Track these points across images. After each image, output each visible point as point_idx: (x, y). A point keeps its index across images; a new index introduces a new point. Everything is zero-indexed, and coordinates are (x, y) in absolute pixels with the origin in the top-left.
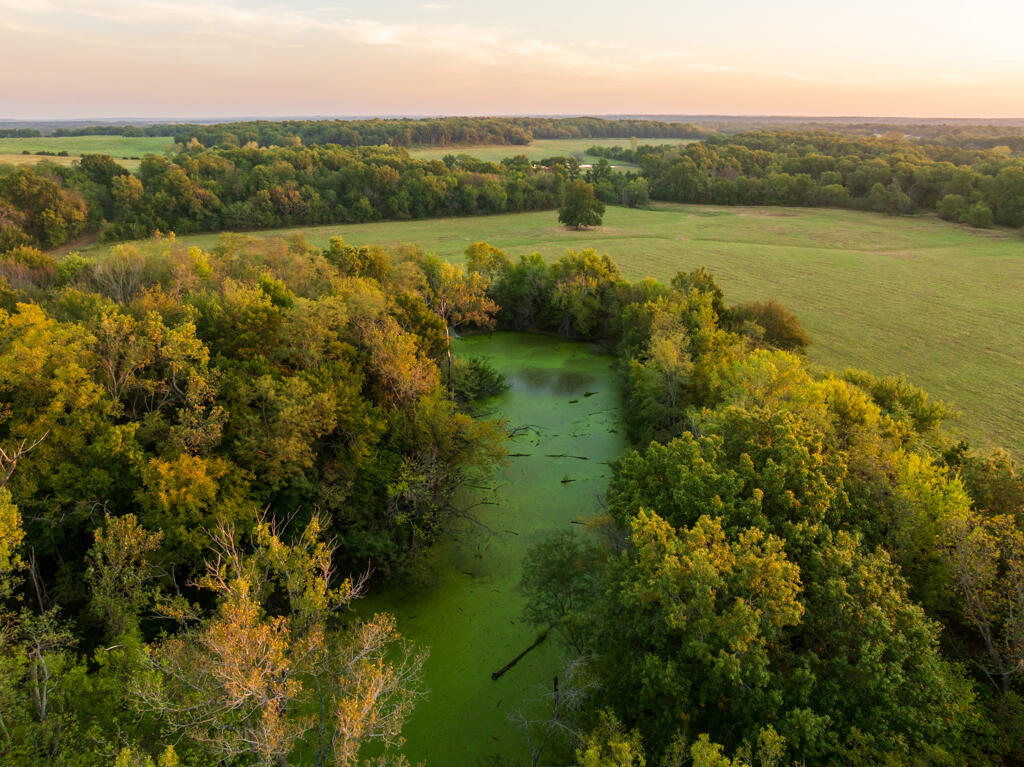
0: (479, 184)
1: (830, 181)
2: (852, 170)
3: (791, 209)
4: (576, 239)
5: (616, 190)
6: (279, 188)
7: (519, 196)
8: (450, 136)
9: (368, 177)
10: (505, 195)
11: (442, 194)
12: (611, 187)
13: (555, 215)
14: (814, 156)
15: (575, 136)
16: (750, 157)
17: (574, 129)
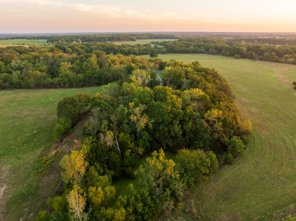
0: (133, 50)
1: (202, 48)
2: (207, 46)
3: (194, 54)
4: (153, 58)
6: (96, 51)
7: (141, 52)
9: (112, 48)
11: (126, 51)
12: (158, 50)
13: (149, 55)
14: (200, 43)
15: (147, 39)
16: (187, 44)
17: (146, 36)
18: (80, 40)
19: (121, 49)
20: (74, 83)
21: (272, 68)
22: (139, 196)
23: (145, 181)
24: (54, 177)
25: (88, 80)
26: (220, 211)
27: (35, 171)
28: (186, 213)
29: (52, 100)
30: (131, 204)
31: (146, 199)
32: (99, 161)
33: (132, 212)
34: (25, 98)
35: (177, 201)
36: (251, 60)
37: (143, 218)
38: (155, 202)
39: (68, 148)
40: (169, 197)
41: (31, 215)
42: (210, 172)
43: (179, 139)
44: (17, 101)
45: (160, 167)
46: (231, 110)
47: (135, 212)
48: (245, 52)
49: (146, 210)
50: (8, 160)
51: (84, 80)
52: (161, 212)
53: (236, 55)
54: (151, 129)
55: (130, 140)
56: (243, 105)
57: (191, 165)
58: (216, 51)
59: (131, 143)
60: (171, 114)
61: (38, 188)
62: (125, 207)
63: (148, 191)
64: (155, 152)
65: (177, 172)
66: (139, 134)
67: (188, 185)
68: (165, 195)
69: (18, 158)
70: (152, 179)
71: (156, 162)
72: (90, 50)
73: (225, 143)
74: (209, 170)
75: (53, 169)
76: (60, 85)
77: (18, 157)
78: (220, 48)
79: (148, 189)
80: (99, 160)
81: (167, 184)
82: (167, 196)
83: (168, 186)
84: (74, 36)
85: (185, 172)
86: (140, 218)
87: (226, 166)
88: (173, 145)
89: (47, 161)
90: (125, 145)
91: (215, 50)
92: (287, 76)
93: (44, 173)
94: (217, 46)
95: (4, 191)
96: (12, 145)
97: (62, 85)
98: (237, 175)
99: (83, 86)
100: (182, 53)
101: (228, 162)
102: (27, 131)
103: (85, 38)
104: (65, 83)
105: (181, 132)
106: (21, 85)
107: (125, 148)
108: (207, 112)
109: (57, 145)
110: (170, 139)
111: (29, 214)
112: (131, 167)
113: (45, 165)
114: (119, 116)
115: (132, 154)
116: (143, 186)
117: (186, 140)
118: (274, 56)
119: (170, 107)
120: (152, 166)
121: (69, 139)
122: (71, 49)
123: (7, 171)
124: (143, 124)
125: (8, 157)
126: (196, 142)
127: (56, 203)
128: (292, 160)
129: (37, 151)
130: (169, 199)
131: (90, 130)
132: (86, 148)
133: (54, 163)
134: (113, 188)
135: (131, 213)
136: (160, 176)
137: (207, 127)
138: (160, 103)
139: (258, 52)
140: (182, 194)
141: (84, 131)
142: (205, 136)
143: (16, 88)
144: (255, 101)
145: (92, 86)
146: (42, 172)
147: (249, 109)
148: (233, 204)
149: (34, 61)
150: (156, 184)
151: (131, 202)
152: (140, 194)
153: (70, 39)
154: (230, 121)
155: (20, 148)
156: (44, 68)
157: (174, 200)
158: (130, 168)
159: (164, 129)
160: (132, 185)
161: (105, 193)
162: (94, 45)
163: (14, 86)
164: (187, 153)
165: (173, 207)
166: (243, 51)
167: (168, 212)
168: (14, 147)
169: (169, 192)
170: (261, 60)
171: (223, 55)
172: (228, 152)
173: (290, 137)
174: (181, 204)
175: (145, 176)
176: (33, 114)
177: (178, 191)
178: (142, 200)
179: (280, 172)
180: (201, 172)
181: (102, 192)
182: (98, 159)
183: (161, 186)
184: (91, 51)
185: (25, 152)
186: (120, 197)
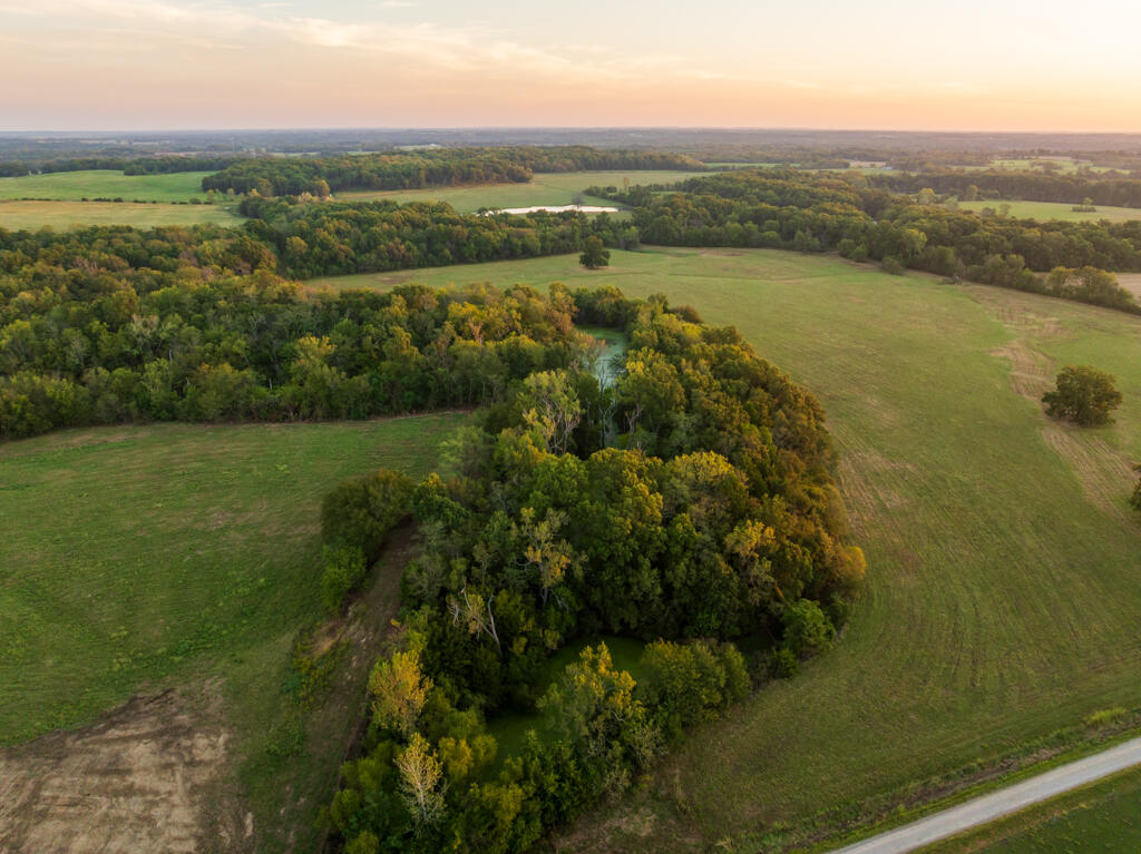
0: (521, 236)
1: (770, 229)
2: (788, 218)
3: (739, 250)
4: (592, 276)
5: (615, 237)
6: (391, 244)
7: (549, 244)
8: (460, 177)
9: (448, 235)
10: (539, 244)
11: (498, 245)
12: (611, 234)
13: (576, 257)
14: (764, 205)
15: (570, 170)
16: (718, 206)
17: (569, 162)
18: (324, 181)
19: (480, 235)
20: (343, 406)
21: (1004, 318)
22: (549, 758)
23: (564, 723)
24: (340, 711)
25: (386, 396)
26: (741, 796)
27: (290, 696)
28: (658, 799)
29: (288, 472)
30: (531, 775)
31: (566, 764)
32: (449, 671)
33: (535, 795)
34: (202, 461)
35: (637, 771)
36: (941, 279)
37: (558, 808)
38: (585, 772)
39: (363, 633)
40: (617, 761)
41: (302, 800)
42: (725, 700)
43: (655, 606)
44: (180, 472)
45: (599, 690)
46: (814, 511)
47: (541, 793)
48: (919, 246)
49: (566, 789)
50: (214, 666)
51: (374, 395)
52: (600, 797)
53: (889, 259)
54: (580, 579)
55: (523, 612)
56: (866, 481)
57: (675, 683)
58: (820, 240)
59: (527, 620)
60: (632, 541)
61: (304, 737)
62: (520, 783)
63: (571, 746)
64: (589, 649)
65: (638, 702)
66: (546, 591)
67: (667, 731)
68: (609, 755)
69: (236, 661)
70: (581, 718)
71: (589, 679)
72: (369, 242)
73: (781, 615)
74: (723, 695)
75: (334, 689)
76: (296, 411)
77: (234, 658)
78: (835, 228)
79: (570, 742)
80: (448, 668)
81: (615, 731)
82: (614, 758)
83: (618, 735)
84: (301, 165)
85: (662, 701)
86: (552, 807)
87: (775, 683)
88: (639, 621)
89: (313, 668)
90: (511, 626)
91: (814, 235)
92: (1044, 355)
93: (311, 700)
94: (822, 221)
95: (226, 744)
96: (206, 620)
97: (305, 411)
98: (799, 707)
99: (369, 414)
100: (696, 246)
101: (779, 672)
102: (238, 580)
103: (340, 173)
104: (312, 405)
105: (659, 590)
106: (176, 412)
107: (512, 634)
108: (732, 531)
109: (331, 624)
110: (632, 607)
111: (297, 800)
112: (528, 683)
113: (312, 680)
114: (495, 545)
115: (530, 650)
116: (557, 735)
117: (674, 609)
118: (1020, 270)
119: (629, 521)
120: (579, 688)
121: (362, 607)
122: (303, 242)
123: (219, 696)
124: (559, 570)
125: (210, 655)
126: (700, 616)
127: (366, 774)
128: (958, 664)
129: (281, 640)
130: (617, 766)
131: (421, 588)
132: (418, 640)
133: (334, 674)
134: (491, 741)
135: (531, 795)
136: (598, 712)
137: (730, 575)
138: (603, 509)
139: (968, 247)
140: (649, 753)
141: (405, 590)
142: (725, 602)
143: (159, 418)
144: (908, 466)
145: (398, 413)
146: (305, 699)
147: (882, 498)
148: (774, 781)
149: (200, 316)
150: (590, 729)
151: (533, 770)
152: (552, 754)
153: (288, 176)
154: (794, 557)
155: (231, 629)
156: (239, 345)
157: (632, 767)
158: (526, 686)
159: (612, 579)
160: (532, 733)
161: (476, 751)
162: (384, 221)
163: (154, 412)
164: (667, 652)
165: (627, 784)
166: (913, 243)
167: (617, 795)
168: (215, 627)
169: (618, 749)
170: (976, 279)
171: (844, 255)
172: (784, 644)
173: (978, 594)
174: (648, 777)
175: (564, 710)
176: (240, 522)
177: (640, 746)
178: (557, 768)
179: (914, 699)
180: (701, 701)
181: (468, 752)
182: (446, 664)
183: (601, 735)
184: (372, 244)
185: (249, 644)
186: (508, 761)
